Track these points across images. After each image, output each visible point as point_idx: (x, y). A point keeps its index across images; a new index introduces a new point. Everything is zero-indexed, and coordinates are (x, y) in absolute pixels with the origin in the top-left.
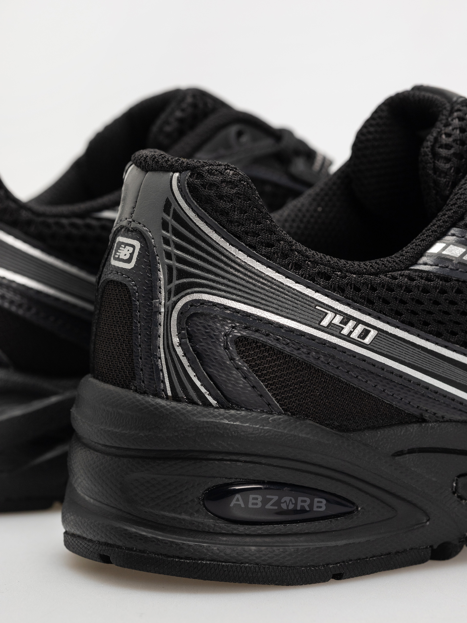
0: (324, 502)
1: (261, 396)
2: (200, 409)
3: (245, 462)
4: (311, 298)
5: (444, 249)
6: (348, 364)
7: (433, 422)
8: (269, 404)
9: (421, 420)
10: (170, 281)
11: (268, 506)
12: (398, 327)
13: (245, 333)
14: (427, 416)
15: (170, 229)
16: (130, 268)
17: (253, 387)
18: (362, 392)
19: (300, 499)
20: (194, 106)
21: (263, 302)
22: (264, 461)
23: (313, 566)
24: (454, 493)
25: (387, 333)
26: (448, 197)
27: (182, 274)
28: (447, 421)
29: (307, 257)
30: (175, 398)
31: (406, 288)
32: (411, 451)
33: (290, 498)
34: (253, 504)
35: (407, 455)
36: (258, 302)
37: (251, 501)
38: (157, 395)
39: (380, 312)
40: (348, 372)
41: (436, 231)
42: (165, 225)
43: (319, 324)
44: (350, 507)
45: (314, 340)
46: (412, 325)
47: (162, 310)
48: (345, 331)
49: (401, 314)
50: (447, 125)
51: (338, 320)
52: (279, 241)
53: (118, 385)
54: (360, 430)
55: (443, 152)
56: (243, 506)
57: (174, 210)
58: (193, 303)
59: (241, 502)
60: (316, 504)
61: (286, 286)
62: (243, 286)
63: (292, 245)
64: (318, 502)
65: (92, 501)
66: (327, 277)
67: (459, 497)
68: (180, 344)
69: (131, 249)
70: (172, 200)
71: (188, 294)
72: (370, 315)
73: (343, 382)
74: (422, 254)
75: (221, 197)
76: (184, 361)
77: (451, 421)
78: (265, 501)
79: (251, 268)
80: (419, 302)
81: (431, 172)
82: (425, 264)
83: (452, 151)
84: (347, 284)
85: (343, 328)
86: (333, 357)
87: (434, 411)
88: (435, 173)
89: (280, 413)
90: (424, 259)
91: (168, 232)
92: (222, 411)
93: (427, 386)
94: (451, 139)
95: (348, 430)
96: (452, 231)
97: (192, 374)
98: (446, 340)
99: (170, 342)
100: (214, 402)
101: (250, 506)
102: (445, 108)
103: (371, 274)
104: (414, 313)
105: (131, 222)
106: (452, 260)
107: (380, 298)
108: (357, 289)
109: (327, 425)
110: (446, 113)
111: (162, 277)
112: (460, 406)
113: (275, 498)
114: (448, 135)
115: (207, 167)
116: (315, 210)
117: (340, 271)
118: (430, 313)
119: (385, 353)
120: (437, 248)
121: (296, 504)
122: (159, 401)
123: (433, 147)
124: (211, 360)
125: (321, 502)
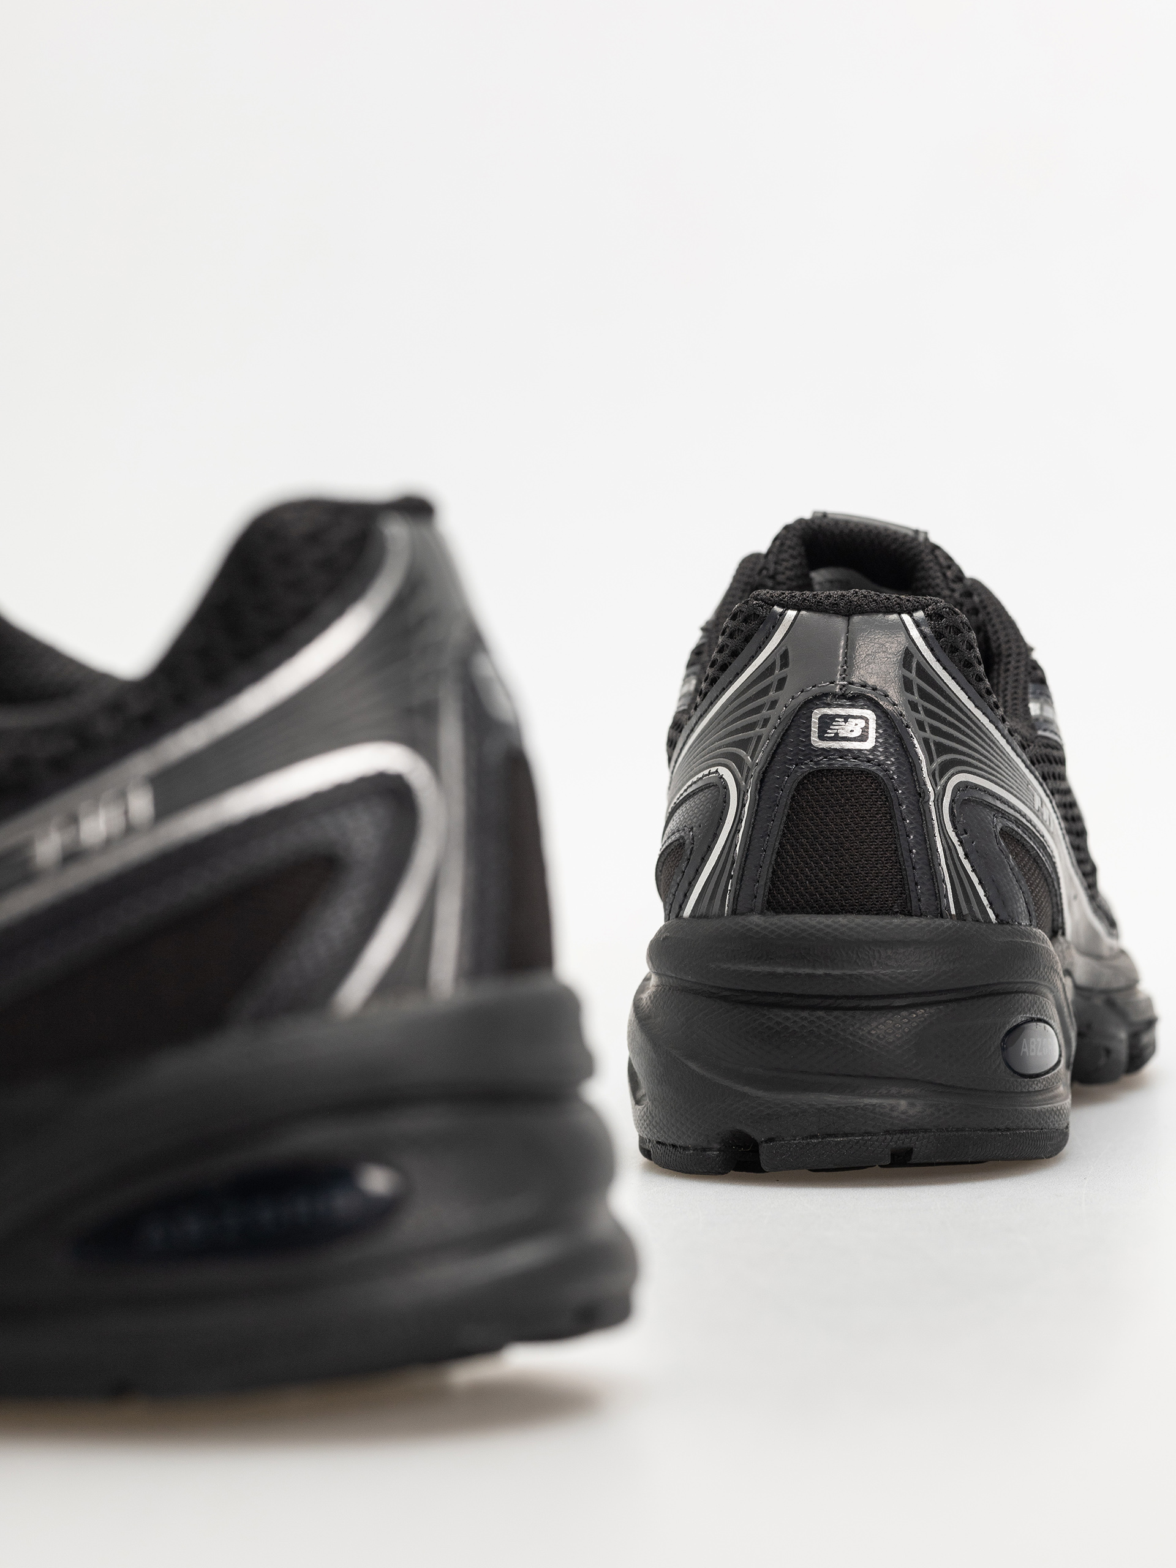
10: (931, 760)
13: (1004, 823)
15: (916, 689)
16: (867, 748)
27: (942, 749)
30: (960, 916)
42: (907, 686)
47: (932, 800)
57: (918, 664)
58: (959, 788)
68: (961, 843)
69: (862, 723)
70: (913, 650)
71: (953, 776)
76: (967, 864)
79: (991, 735)
91: (914, 694)
97: (976, 881)
99: (949, 841)
105: (845, 686)
111: (920, 752)
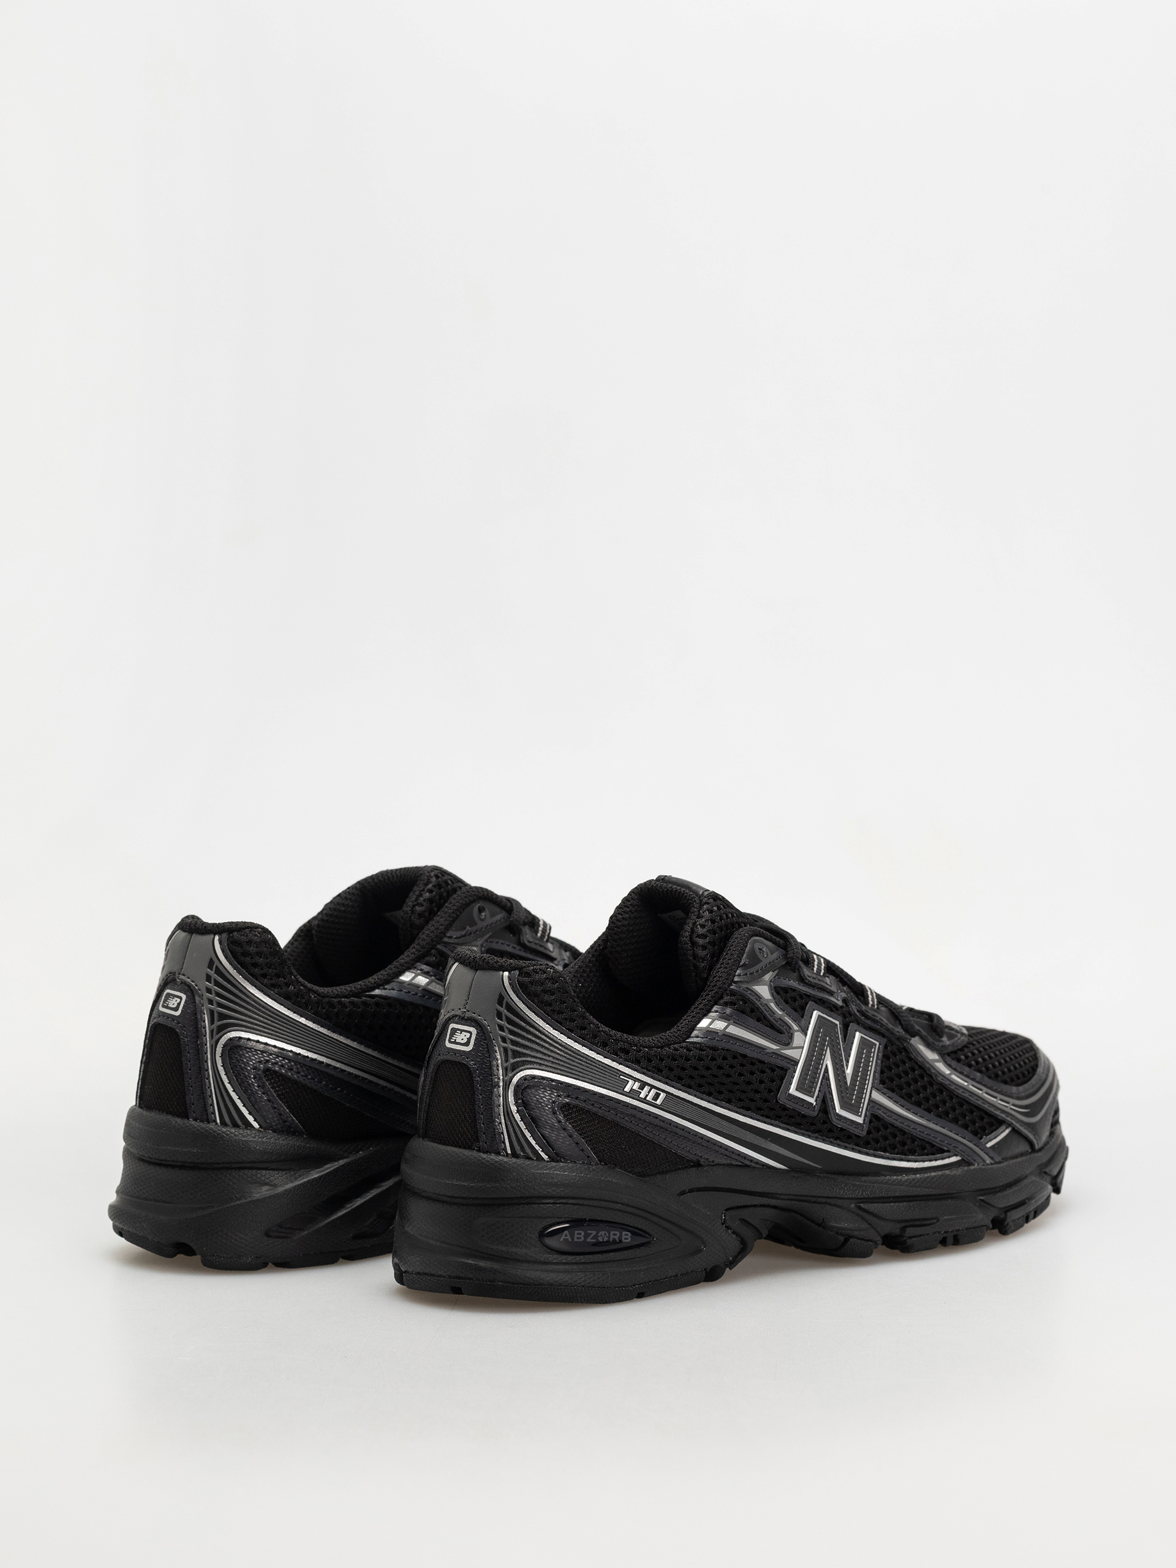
0: (630, 1234)
1: (583, 1150)
2: (535, 1163)
3: (573, 1204)
4: (616, 1069)
5: (711, 1024)
6: (645, 1121)
7: (707, 1166)
8: (589, 1157)
9: (698, 1165)
10: (506, 1060)
11: (589, 1240)
12: (680, 1090)
13: (568, 1101)
14: (702, 1161)
15: (504, 1018)
16: (468, 1050)
17: (577, 1143)
18: (655, 1143)
19: (612, 1232)
20: (439, 886)
21: (581, 1074)
22: (586, 1202)
23: (624, 1287)
24: (723, 1224)
25: (672, 1094)
26: (707, 979)
27: (516, 1054)
28: (716, 1165)
29: (611, 1036)
30: (514, 1154)
31: (686, 1057)
32: (691, 1191)
33: (604, 1232)
34: (578, 1238)
35: (689, 1194)
36: (577, 1075)
37: (576, 1236)
38: (498, 1153)
39: (667, 1078)
40: (645, 1128)
41: (703, 1009)
42: (499, 1015)
43: (623, 1090)
44: (646, 1237)
45: (620, 1104)
46: (690, 1087)
47: (501, 1084)
48: (642, 1095)
49: (682, 1079)
50: (699, 917)
51: (636, 1086)
52: (589, 1024)
53: (460, 1147)
54: (653, 1175)
55: (701, 941)
56: (570, 1240)
57: (507, 1002)
58: (525, 1078)
59: (569, 1237)
60: (623, 1237)
61: (598, 1060)
62: (565, 1062)
63: (599, 1028)
64: (625, 1235)
65: (438, 1243)
66: (627, 1052)
67: (726, 1227)
68: (518, 1111)
69: (467, 1035)
70: (505, 996)
71: (522, 1070)
72: (660, 1081)
73: (641, 1136)
74: (693, 1028)
75: (545, 991)
76: (522, 1124)
77: (719, 1165)
78: (586, 1236)
80: (696, 1069)
81: (691, 958)
82: (697, 1037)
83: (707, 940)
84: (642, 1057)
85: (641, 1093)
86: (634, 1116)
87: (706, 1156)
88: (694, 959)
89: (597, 1164)
90: (695, 1033)
91: (502, 1020)
92: (554, 1164)
93: (702, 1137)
94: (705, 930)
95: (644, 1176)
96: (715, 1008)
97: (528, 1135)
98: (714, 1098)
99: (509, 1110)
100: (545, 1157)
101: (576, 1240)
102: (695, 901)
103: (658, 1048)
104: (691, 1077)
105: (465, 1012)
106: (718, 1033)
107: (666, 1066)
108: (650, 1060)
109: (630, 1172)
110: (696, 905)
111: (499, 1057)
112: (726, 1152)
113: (594, 1233)
114: (703, 926)
115: (532, 968)
116: (577, 986)
117: (636, 1046)
118: (703, 1077)
119: (672, 1111)
120: (704, 1023)
121: (609, 1237)
122: (501, 1158)
123: (691, 936)
124: (543, 1124)
125: (627, 1235)
